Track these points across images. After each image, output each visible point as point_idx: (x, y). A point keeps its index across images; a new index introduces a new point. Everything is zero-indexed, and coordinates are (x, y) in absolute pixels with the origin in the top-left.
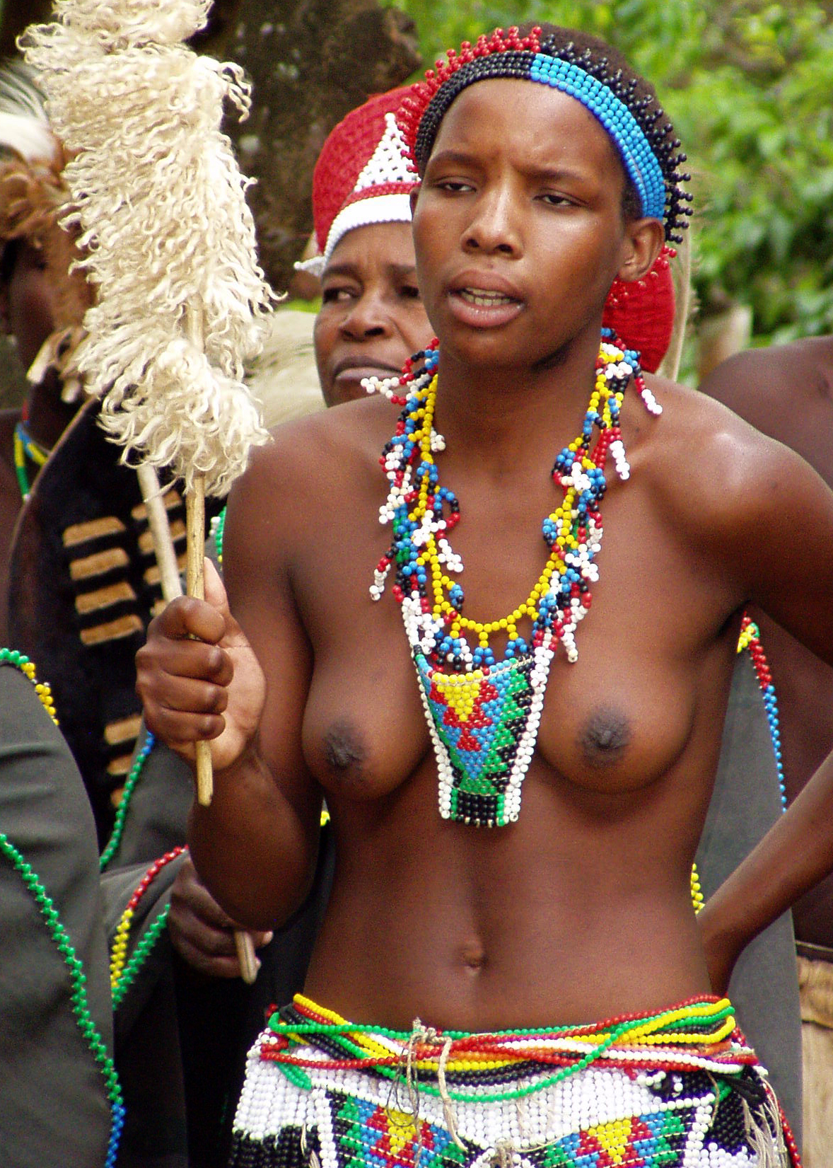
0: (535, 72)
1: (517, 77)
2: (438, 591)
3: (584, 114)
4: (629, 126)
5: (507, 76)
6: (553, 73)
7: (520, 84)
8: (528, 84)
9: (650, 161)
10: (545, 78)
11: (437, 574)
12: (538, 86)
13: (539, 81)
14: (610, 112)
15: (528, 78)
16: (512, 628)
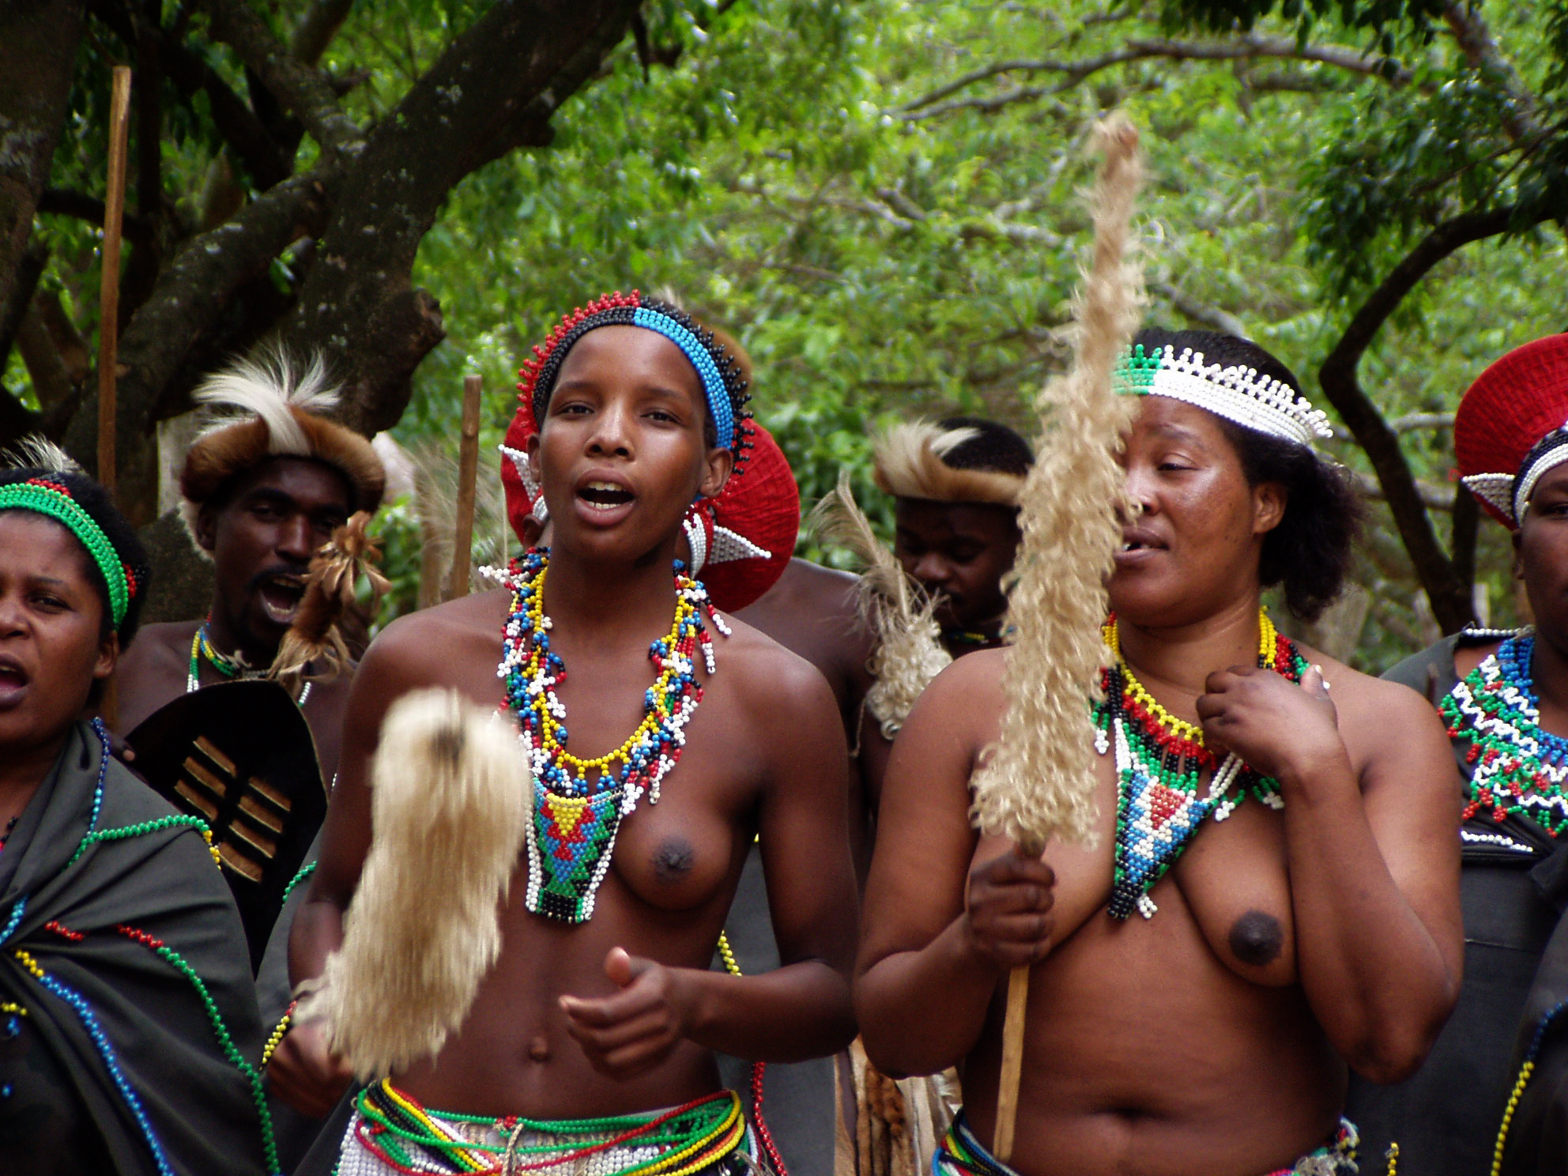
0: (637, 319)
1: (623, 323)
2: (547, 731)
3: (679, 353)
4: (710, 366)
5: (615, 323)
6: (651, 320)
7: (626, 329)
8: (633, 329)
9: (724, 398)
10: (646, 323)
11: (546, 718)
12: (640, 330)
13: (641, 326)
14: (696, 353)
15: (632, 324)
16: (605, 766)
